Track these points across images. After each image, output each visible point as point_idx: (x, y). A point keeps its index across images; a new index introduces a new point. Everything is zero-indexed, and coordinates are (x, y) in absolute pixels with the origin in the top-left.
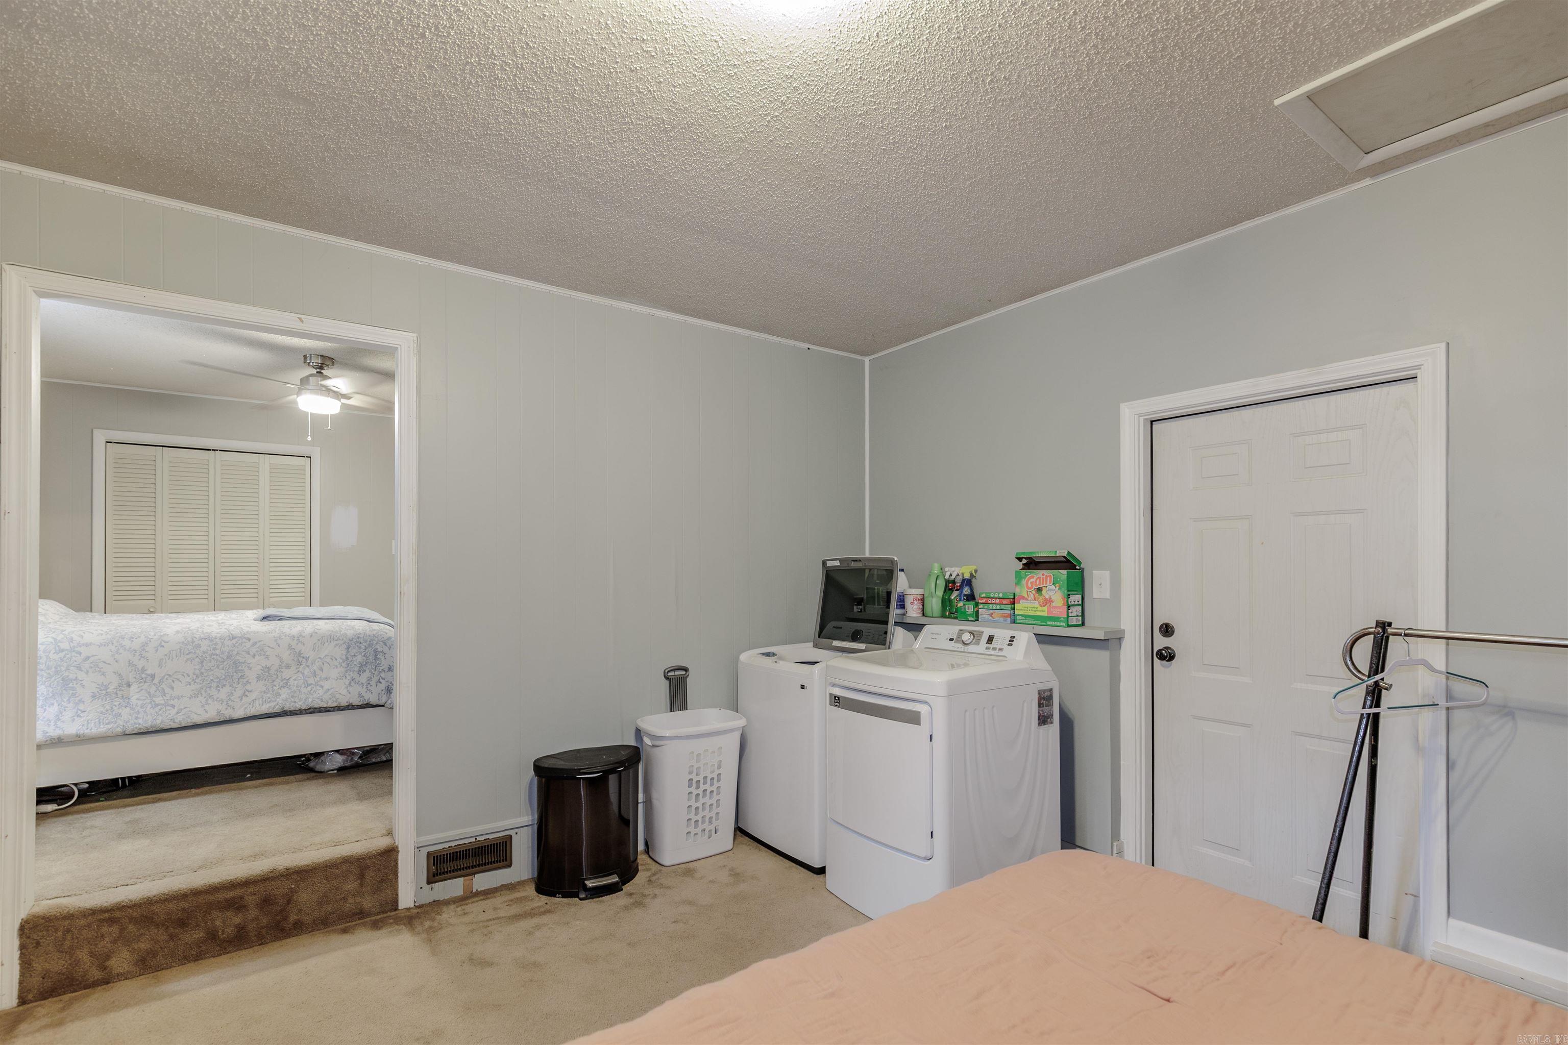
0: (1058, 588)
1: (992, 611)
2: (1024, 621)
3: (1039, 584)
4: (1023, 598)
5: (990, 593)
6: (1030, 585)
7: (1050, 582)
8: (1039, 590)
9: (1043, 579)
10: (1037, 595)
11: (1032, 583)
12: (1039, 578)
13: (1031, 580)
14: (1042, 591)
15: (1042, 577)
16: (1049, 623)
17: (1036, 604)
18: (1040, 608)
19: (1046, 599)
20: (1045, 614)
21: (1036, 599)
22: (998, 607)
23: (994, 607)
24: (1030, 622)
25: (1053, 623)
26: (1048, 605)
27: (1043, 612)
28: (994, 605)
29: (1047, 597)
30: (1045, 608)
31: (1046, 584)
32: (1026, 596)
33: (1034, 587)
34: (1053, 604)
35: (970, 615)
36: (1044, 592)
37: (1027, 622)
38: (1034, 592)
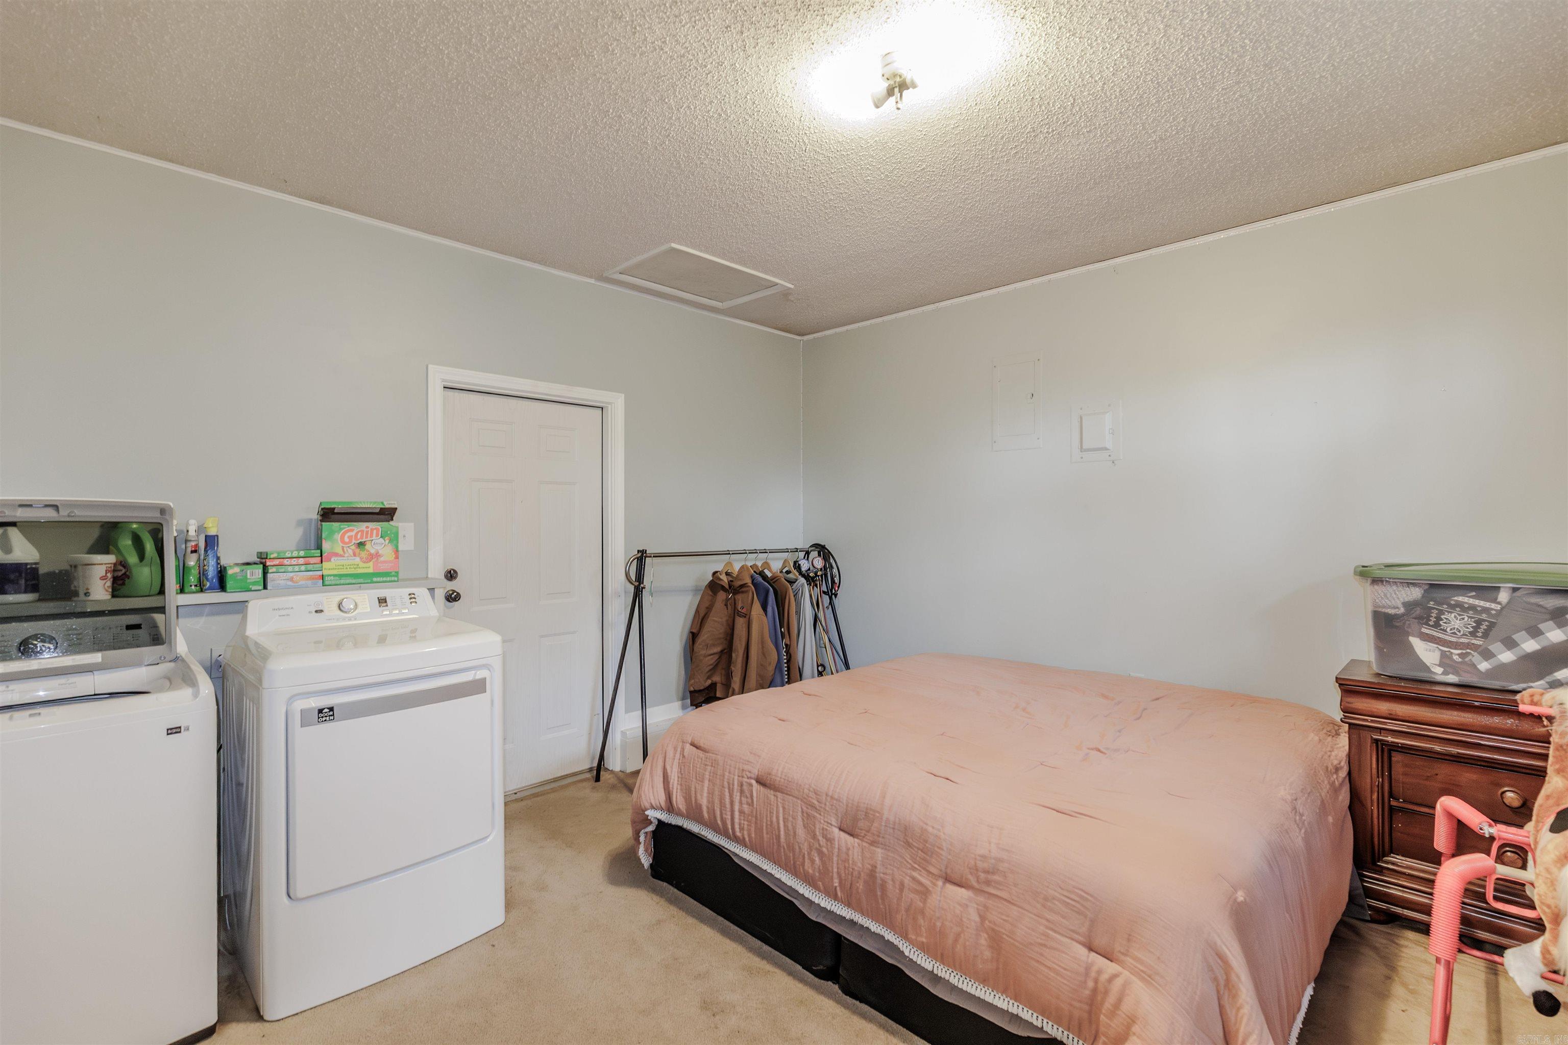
0: (387, 541)
1: (292, 574)
2: (338, 582)
3: (362, 537)
4: (337, 555)
5: (285, 553)
6: (346, 540)
7: (377, 535)
8: (361, 545)
9: (367, 532)
10: (358, 551)
11: (351, 538)
12: (362, 531)
13: (349, 534)
14: (365, 545)
15: (365, 530)
16: (375, 579)
17: (357, 559)
18: (362, 565)
19: (371, 555)
20: (371, 570)
21: (357, 554)
22: (303, 568)
23: (297, 568)
24: (348, 581)
25: (378, 579)
26: (373, 560)
27: (369, 568)
28: (296, 567)
29: (373, 551)
30: (371, 564)
31: (367, 537)
32: (341, 552)
33: (354, 541)
34: (382, 559)
35: (255, 583)
36: (368, 546)
37: (342, 581)
38: (353, 547)
